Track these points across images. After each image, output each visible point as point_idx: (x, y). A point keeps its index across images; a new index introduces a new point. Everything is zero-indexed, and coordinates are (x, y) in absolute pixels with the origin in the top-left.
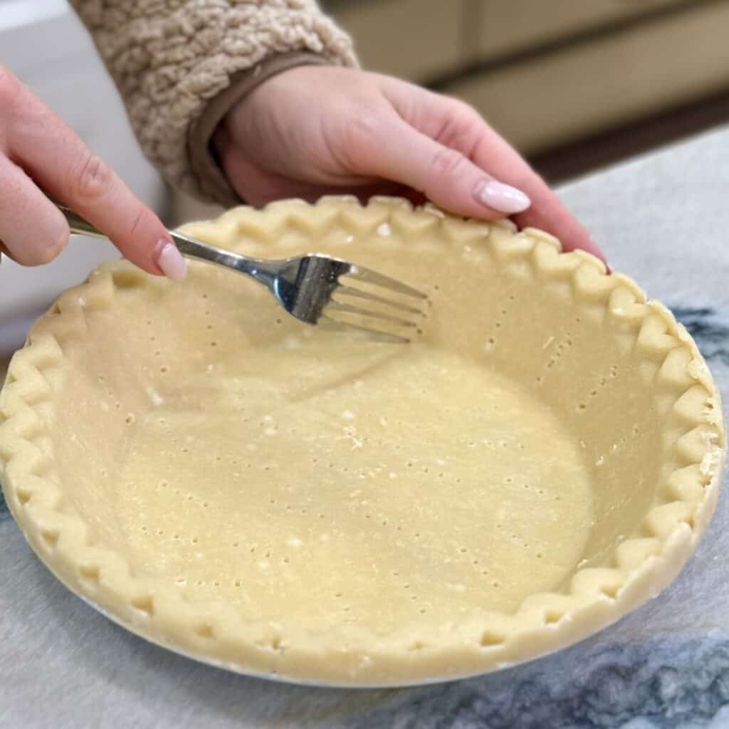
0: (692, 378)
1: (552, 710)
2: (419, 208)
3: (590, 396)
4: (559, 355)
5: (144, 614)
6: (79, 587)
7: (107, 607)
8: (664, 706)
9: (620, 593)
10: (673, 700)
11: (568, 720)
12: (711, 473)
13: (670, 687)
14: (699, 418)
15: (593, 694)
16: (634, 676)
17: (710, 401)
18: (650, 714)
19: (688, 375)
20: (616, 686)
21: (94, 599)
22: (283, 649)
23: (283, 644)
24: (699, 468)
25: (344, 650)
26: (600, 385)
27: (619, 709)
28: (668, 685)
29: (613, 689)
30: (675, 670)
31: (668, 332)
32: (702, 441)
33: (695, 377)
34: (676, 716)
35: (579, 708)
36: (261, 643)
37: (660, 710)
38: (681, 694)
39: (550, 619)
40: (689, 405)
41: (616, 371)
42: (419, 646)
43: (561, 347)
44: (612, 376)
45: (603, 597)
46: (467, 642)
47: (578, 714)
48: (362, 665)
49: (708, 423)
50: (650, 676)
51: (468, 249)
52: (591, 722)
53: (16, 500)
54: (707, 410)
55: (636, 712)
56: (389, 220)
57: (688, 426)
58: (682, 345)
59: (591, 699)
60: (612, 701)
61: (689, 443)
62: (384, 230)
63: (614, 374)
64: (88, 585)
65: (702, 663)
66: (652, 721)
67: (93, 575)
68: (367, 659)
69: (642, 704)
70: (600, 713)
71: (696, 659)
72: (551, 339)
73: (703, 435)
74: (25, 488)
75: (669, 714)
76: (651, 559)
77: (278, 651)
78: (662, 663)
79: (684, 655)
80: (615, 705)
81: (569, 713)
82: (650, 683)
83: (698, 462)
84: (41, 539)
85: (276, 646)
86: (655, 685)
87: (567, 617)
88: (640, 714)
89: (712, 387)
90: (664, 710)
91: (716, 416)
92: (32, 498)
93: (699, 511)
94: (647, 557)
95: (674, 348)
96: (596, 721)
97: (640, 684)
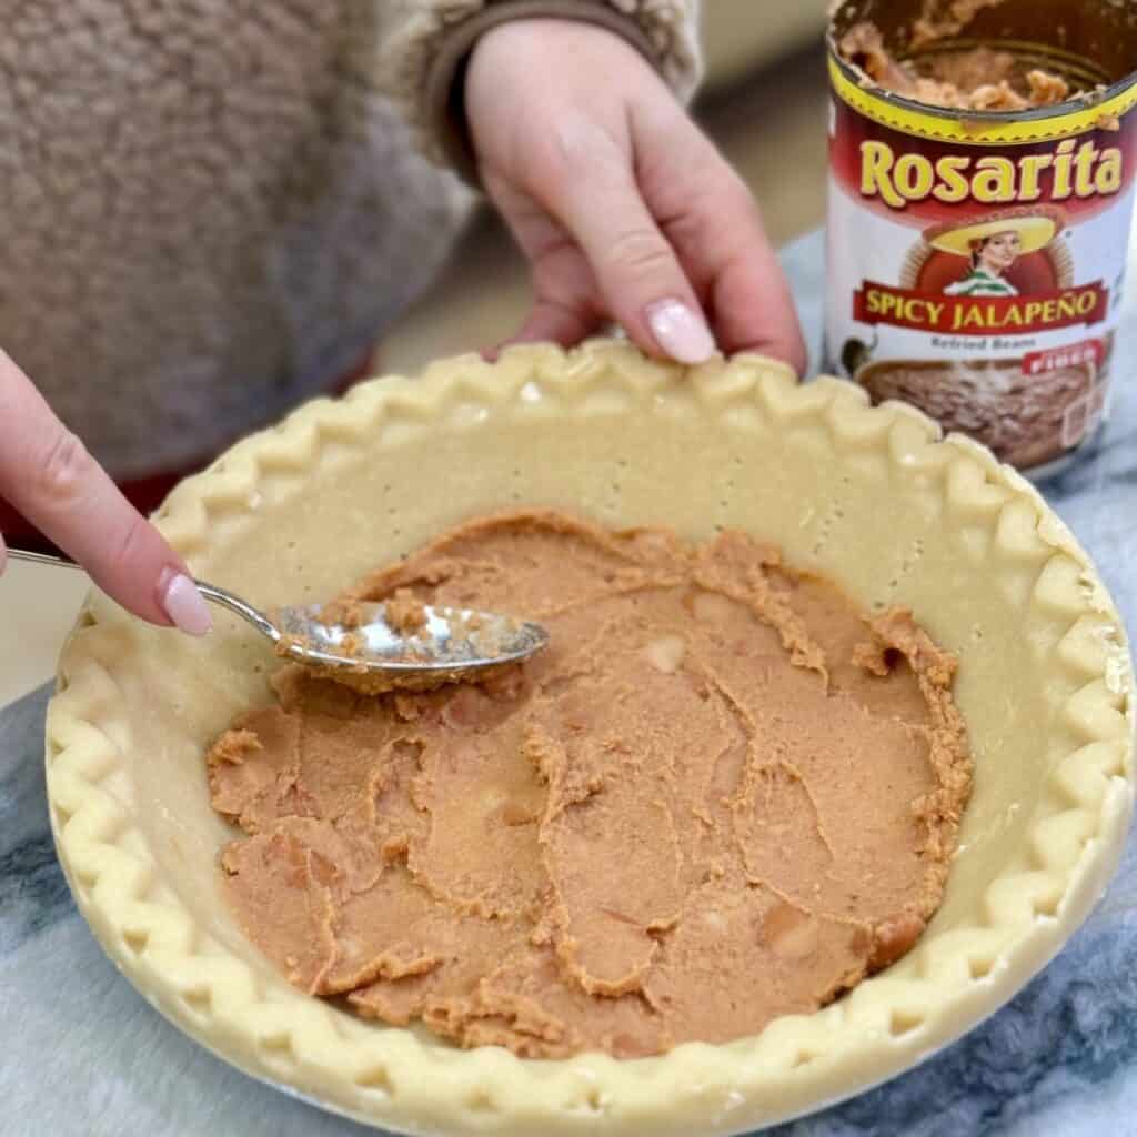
0: (1049, 546)
1: (930, 1079)
2: (574, 352)
3: (889, 589)
4: (826, 534)
5: (377, 1095)
6: (265, 1070)
7: (315, 1091)
8: (1088, 1044)
9: (1062, 907)
10: (1098, 1032)
11: (957, 1091)
12: (1126, 689)
13: (1089, 1014)
14: (1078, 606)
15: (984, 1044)
16: (1034, 1005)
17: (1085, 576)
18: (1070, 1061)
19: (1041, 541)
20: (1013, 1026)
21: (290, 1083)
22: (607, 1107)
23: (604, 1099)
24: (1105, 683)
25: (698, 1089)
26: (901, 572)
27: (1026, 1061)
28: (1085, 1012)
29: (1010, 1031)
30: (1090, 985)
31: (989, 480)
32: (1093, 641)
33: (1055, 544)
34: (1108, 1055)
35: (968, 1069)
36: (572, 1106)
37: (1083, 1052)
38: (1108, 1022)
39: (978, 971)
40: (1057, 587)
41: (922, 547)
42: (804, 1059)
43: (828, 522)
44: (917, 555)
45: (1043, 920)
46: (873, 1035)
47: (968, 1079)
48: (728, 1106)
49: (1094, 612)
50: (1056, 1001)
51: (660, 400)
52: (990, 1089)
53: (124, 949)
54: (1085, 592)
55: (1051, 1061)
56: (535, 377)
57: (1066, 621)
58: (1018, 497)
59: (982, 1052)
60: (1013, 1051)
61: (1076, 647)
62: (531, 393)
63: (920, 551)
64: (277, 1064)
65: (1126, 968)
66: (1076, 1072)
67: (282, 1046)
68: (735, 1095)
69: (1057, 1046)
70: (999, 1071)
71: (1115, 962)
72: (811, 512)
73: (1095, 632)
74: (134, 926)
75: (1098, 1056)
76: (1091, 844)
77: (600, 1112)
78: (1069, 978)
79: (1096, 960)
80: (1019, 1055)
81: (956, 1080)
82: (1058, 1012)
83: (1103, 676)
84: (182, 1004)
85: (594, 1103)
86: (1066, 1013)
87: (1002, 964)
88: (1056, 1063)
89: (1082, 555)
90: (1090, 1051)
91: (1101, 598)
92: (151, 940)
93: (1130, 754)
94: (1083, 843)
95: (1007, 502)
96: (997, 1086)
97: (1047, 1015)
